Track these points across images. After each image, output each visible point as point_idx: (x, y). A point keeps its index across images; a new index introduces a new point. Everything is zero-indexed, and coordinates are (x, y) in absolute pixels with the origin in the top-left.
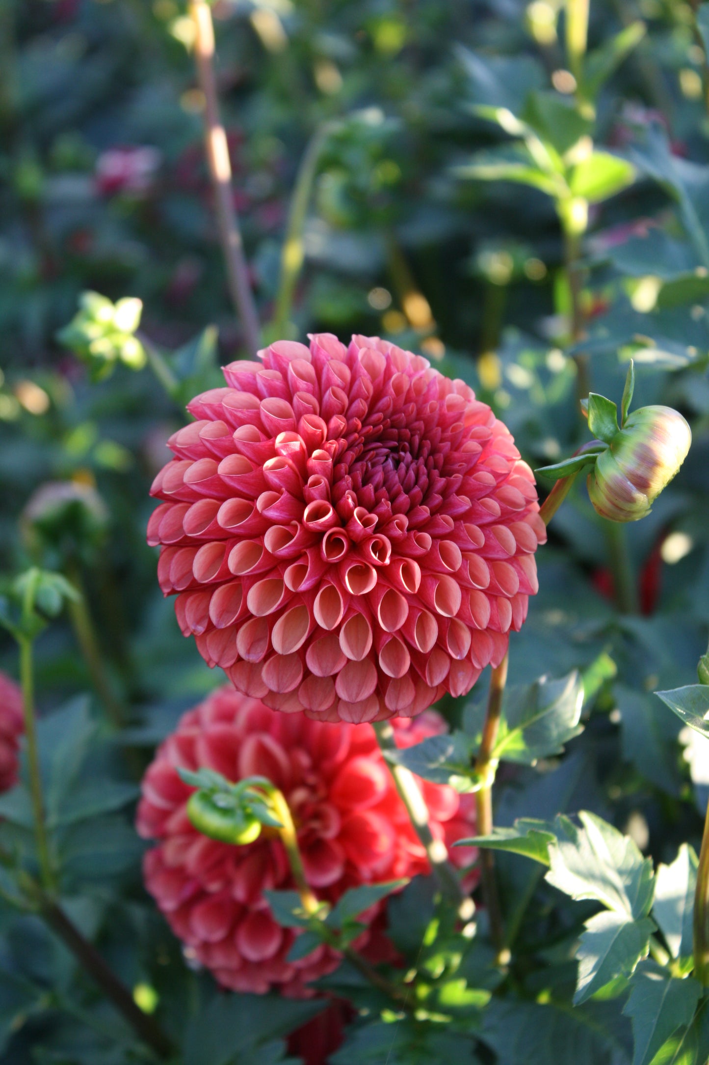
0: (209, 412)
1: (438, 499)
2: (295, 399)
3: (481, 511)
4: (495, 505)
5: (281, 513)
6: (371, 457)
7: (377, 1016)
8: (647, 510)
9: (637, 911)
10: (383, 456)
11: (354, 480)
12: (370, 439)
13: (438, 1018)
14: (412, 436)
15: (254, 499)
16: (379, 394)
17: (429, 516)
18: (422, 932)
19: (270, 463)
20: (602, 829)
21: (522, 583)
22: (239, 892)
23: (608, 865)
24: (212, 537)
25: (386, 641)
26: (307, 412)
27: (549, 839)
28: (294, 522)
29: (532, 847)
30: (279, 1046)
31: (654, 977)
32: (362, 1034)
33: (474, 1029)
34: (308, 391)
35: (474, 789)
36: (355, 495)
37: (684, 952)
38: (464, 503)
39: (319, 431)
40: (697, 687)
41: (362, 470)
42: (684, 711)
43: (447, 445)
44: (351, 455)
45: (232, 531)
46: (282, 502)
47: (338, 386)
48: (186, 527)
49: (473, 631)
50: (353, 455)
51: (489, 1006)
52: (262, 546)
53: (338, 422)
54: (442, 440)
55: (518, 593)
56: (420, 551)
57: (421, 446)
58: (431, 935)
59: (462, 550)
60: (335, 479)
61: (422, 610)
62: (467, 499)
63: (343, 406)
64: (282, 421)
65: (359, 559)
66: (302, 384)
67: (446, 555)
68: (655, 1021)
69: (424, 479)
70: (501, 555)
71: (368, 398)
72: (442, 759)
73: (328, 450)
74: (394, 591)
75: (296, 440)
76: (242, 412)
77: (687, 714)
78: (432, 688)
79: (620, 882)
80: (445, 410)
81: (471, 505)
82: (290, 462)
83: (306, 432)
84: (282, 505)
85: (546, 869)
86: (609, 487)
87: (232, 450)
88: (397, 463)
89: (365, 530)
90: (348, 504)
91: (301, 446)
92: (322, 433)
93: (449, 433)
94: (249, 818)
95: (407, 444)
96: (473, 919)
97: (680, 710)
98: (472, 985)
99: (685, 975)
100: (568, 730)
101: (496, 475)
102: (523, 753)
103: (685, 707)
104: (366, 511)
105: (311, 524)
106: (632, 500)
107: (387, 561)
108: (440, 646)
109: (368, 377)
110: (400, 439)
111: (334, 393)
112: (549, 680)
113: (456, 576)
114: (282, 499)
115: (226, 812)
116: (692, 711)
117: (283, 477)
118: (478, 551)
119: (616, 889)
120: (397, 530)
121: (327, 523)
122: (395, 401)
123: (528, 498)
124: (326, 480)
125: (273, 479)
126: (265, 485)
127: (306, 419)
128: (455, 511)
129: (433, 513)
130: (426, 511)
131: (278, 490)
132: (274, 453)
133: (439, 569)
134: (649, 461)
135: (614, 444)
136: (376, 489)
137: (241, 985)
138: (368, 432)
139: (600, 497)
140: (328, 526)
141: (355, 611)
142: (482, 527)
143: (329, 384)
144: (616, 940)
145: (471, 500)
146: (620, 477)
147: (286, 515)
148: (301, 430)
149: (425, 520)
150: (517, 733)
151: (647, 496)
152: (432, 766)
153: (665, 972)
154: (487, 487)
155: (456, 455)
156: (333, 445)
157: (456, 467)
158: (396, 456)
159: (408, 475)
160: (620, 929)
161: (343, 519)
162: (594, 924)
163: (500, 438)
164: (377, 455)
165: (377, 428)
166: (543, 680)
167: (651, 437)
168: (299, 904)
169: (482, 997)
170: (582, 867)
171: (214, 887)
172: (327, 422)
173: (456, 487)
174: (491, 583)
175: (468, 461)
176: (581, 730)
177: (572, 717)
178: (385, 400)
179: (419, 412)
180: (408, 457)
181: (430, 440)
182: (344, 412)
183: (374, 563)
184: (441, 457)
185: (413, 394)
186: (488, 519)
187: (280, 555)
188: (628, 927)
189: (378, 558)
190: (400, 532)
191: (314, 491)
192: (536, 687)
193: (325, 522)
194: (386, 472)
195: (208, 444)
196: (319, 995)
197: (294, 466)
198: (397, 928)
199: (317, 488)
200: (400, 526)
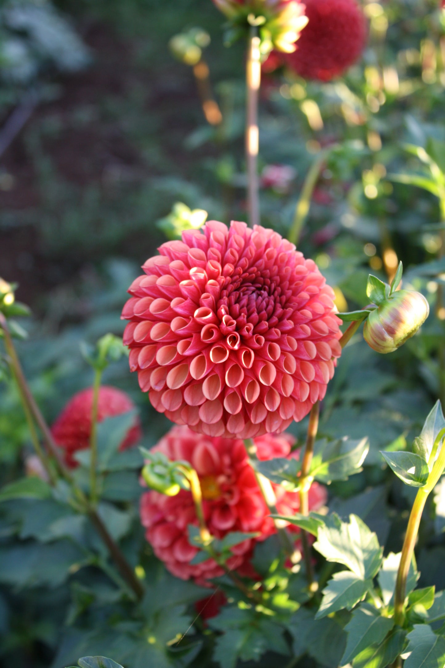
0: (165, 252)
1: (275, 319)
2: (209, 252)
3: (299, 331)
4: (308, 329)
5: (184, 311)
6: (243, 290)
7: (235, 604)
8: (393, 347)
9: (367, 575)
10: (251, 291)
11: (230, 300)
12: (245, 281)
13: (268, 612)
14: (271, 283)
15: (170, 300)
16: (259, 257)
17: (267, 328)
18: (270, 565)
19: (184, 282)
20: (360, 526)
21: (317, 375)
22: (181, 523)
23: (356, 544)
24: (148, 318)
25: (230, 392)
26: (214, 259)
27: (320, 524)
28: (191, 317)
29: (311, 527)
30: (183, 609)
31: (368, 613)
32: (226, 612)
33: (286, 622)
34: (218, 249)
35: (296, 490)
36: (227, 308)
37: (391, 603)
38: (290, 325)
39: (216, 270)
40: (407, 453)
41: (236, 296)
42: (396, 465)
43: (290, 292)
44: (231, 287)
45: (156, 316)
46: (186, 304)
47: (236, 249)
48: (135, 310)
49: (282, 396)
50: (232, 287)
51: (297, 612)
52: (169, 328)
53: (229, 267)
54: (289, 289)
55: (314, 381)
56: (257, 346)
57: (275, 289)
58: (274, 567)
59: (282, 350)
60: (219, 298)
61: (253, 379)
62: (292, 323)
63: (235, 260)
64: (198, 262)
65: (222, 344)
66: (216, 244)
67: (272, 351)
68: (361, 637)
69: (270, 307)
70: (306, 358)
71: (251, 258)
72: (281, 471)
73: (218, 282)
74: (238, 366)
75: (202, 272)
76: (179, 254)
77: (397, 467)
78: (255, 425)
79: (361, 556)
80: (295, 274)
81: (293, 326)
82: (196, 284)
83: (209, 269)
84: (185, 306)
85: (315, 539)
86: (372, 330)
87: (168, 272)
88: (258, 295)
89: (227, 328)
90: (221, 312)
91: (205, 276)
92: (219, 272)
93: (293, 286)
94: (173, 481)
95: (267, 287)
96: (299, 563)
97: (392, 464)
98: (291, 598)
99: (390, 616)
100: (353, 469)
101: (314, 314)
102: (326, 477)
103: (397, 463)
104: (231, 318)
105: (198, 320)
106: (384, 339)
107: (236, 347)
108: (260, 400)
109: (255, 247)
110: (264, 284)
111: (232, 253)
112: (349, 439)
113: (276, 364)
114: (186, 303)
115: (160, 476)
116: (401, 466)
117: (189, 291)
118: (292, 353)
119: (357, 559)
120: (245, 331)
121: (207, 321)
122: (266, 263)
123: (332, 330)
124: (213, 297)
125: (185, 292)
126: (179, 294)
127: (211, 263)
128: (284, 328)
129: (270, 327)
130: (266, 325)
131: (185, 298)
132: (188, 277)
133: (267, 358)
134: (397, 319)
135: (380, 306)
136: (241, 308)
137: (177, 572)
138: (245, 276)
139: (368, 336)
140: (208, 322)
141: (215, 372)
142: (298, 340)
143: (231, 246)
144: (349, 589)
145: (295, 324)
146: (379, 325)
147: (187, 312)
148: (207, 268)
149: (264, 329)
150: (326, 465)
151: (394, 339)
152: (274, 473)
153: (377, 613)
154: (306, 319)
155: (294, 298)
156: (222, 279)
157: (292, 305)
158: (259, 292)
159: (262, 304)
160: (354, 582)
161: (217, 320)
162: (338, 576)
163: (324, 295)
164: (247, 290)
165: (251, 275)
166: (345, 439)
167: (400, 306)
168: (199, 534)
169: (295, 606)
170: (339, 542)
171: (170, 518)
172: (223, 267)
173: (289, 315)
174: (296, 371)
175: (299, 303)
176: (360, 470)
177: (358, 462)
178: (260, 261)
179: (280, 271)
180: (265, 293)
181: (280, 287)
182: (236, 264)
183: (229, 347)
184: (284, 298)
185: (279, 262)
186: (303, 336)
187: (178, 333)
188: (360, 582)
189: (231, 344)
190: (247, 333)
191: (204, 302)
192: (341, 442)
193: (207, 319)
194: (249, 300)
195: (157, 268)
196: (213, 587)
197: (198, 286)
198: (257, 560)
199: (206, 300)
200: (248, 330)
